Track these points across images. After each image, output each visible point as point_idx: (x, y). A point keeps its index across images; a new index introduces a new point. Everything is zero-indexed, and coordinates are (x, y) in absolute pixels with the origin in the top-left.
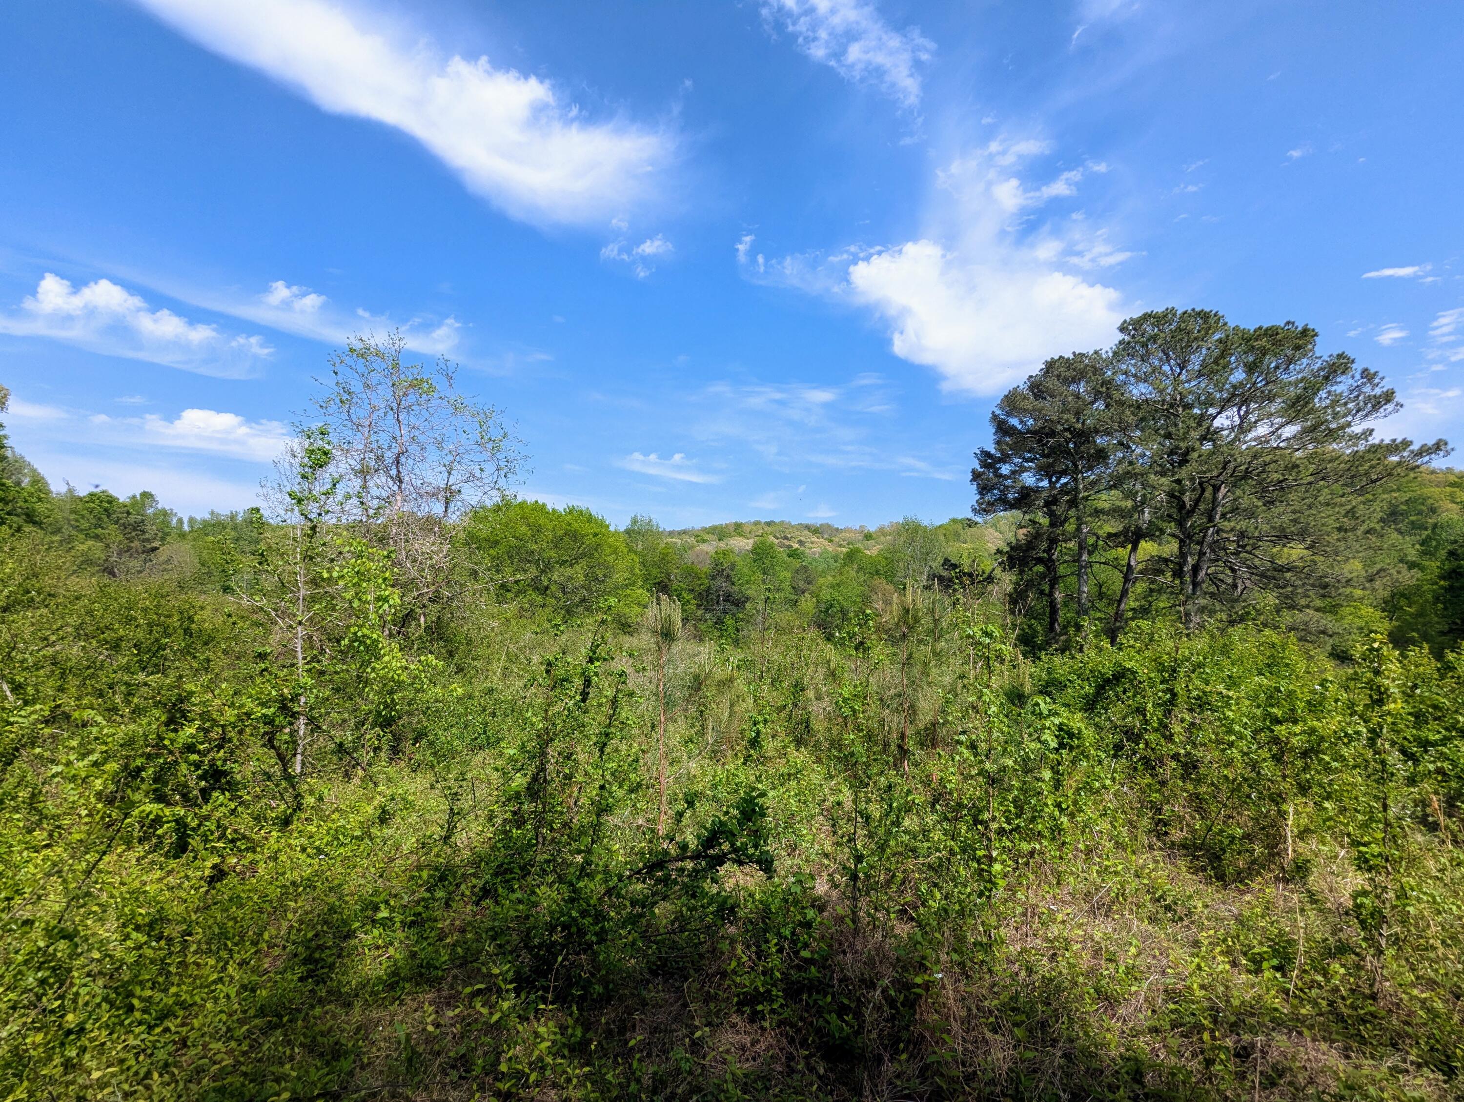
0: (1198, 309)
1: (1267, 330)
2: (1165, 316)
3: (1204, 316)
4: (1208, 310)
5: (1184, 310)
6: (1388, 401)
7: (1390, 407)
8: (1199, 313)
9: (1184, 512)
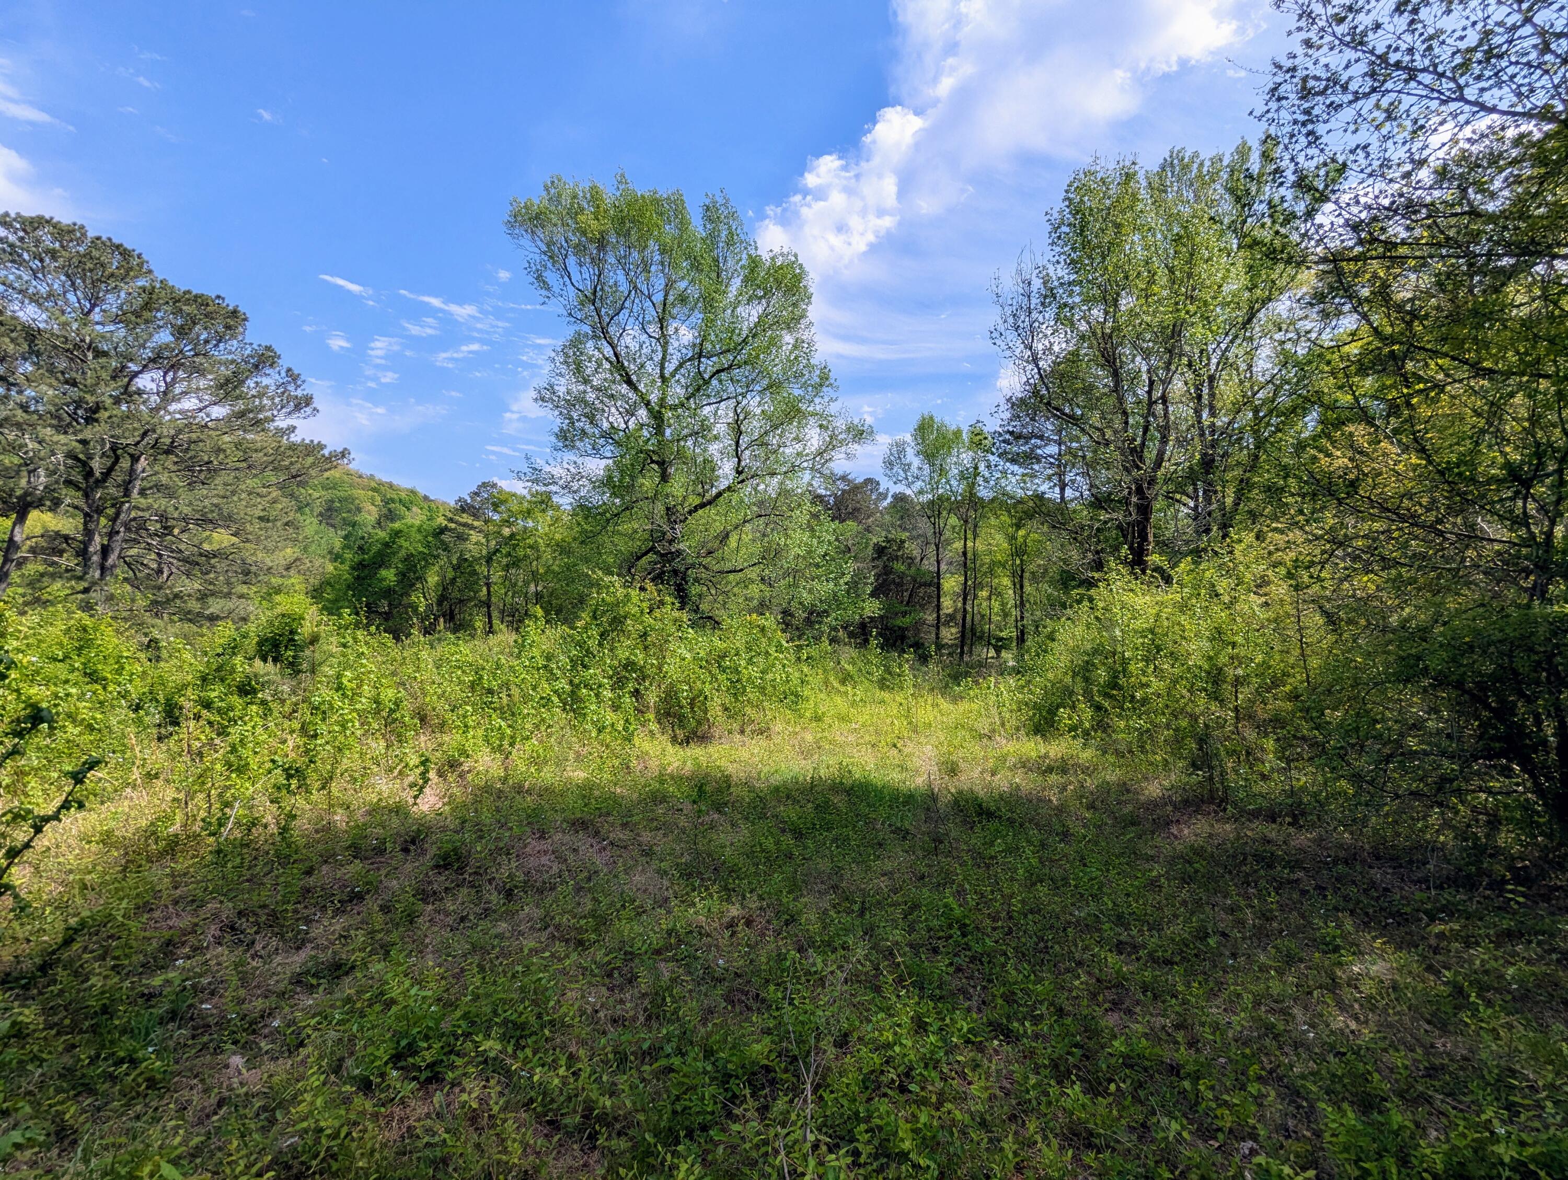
0: (116, 241)
1: (196, 296)
2: (72, 232)
3: (125, 254)
4: (129, 247)
5: (97, 234)
6: (307, 405)
7: (308, 410)
8: (118, 247)
9: (92, 480)
